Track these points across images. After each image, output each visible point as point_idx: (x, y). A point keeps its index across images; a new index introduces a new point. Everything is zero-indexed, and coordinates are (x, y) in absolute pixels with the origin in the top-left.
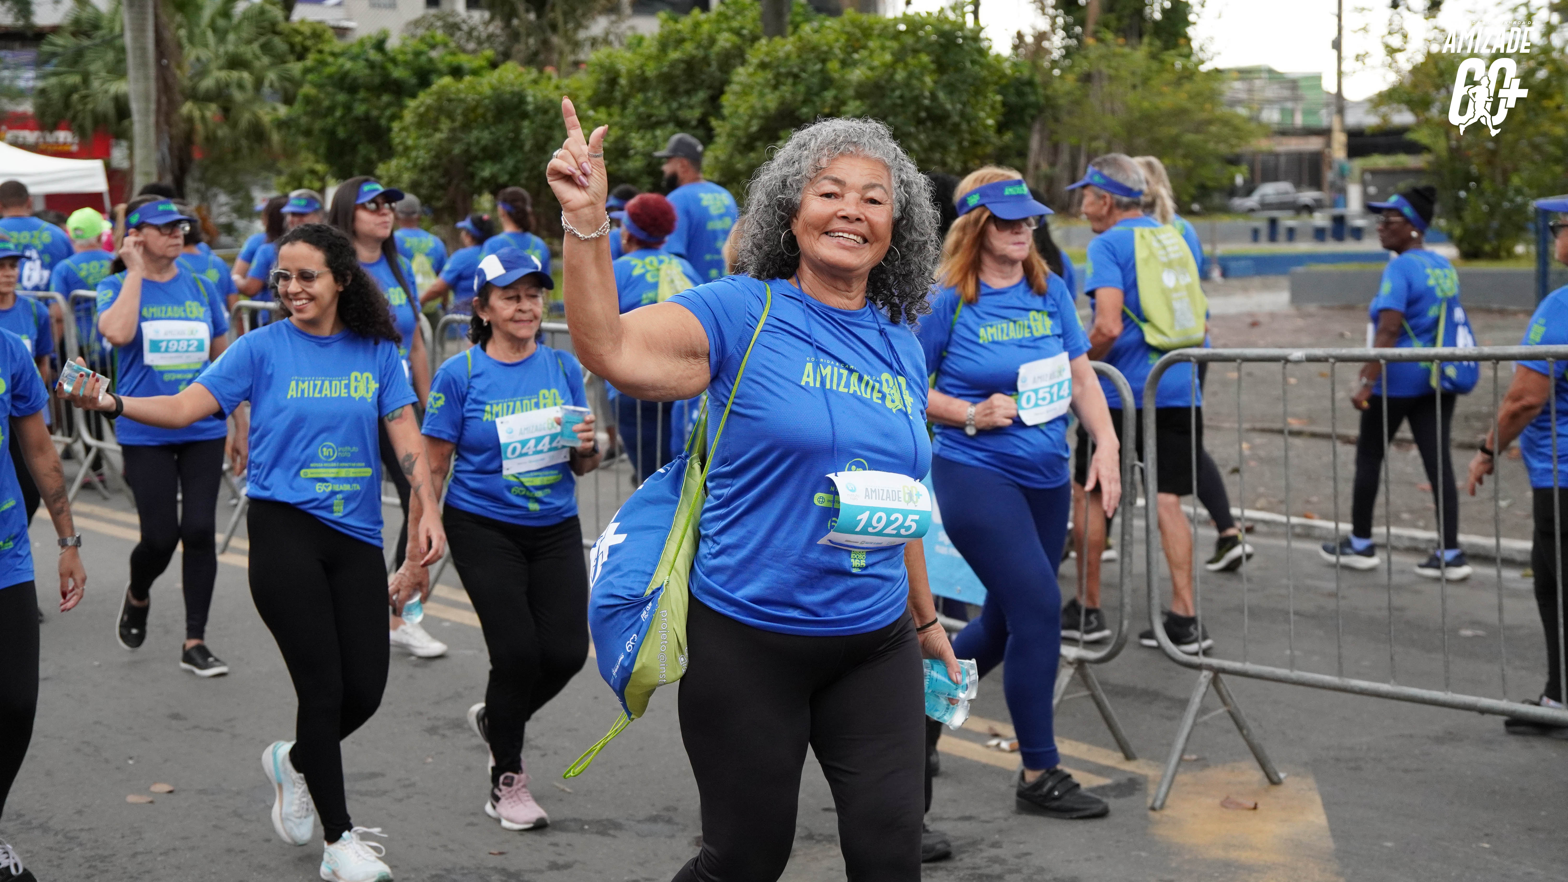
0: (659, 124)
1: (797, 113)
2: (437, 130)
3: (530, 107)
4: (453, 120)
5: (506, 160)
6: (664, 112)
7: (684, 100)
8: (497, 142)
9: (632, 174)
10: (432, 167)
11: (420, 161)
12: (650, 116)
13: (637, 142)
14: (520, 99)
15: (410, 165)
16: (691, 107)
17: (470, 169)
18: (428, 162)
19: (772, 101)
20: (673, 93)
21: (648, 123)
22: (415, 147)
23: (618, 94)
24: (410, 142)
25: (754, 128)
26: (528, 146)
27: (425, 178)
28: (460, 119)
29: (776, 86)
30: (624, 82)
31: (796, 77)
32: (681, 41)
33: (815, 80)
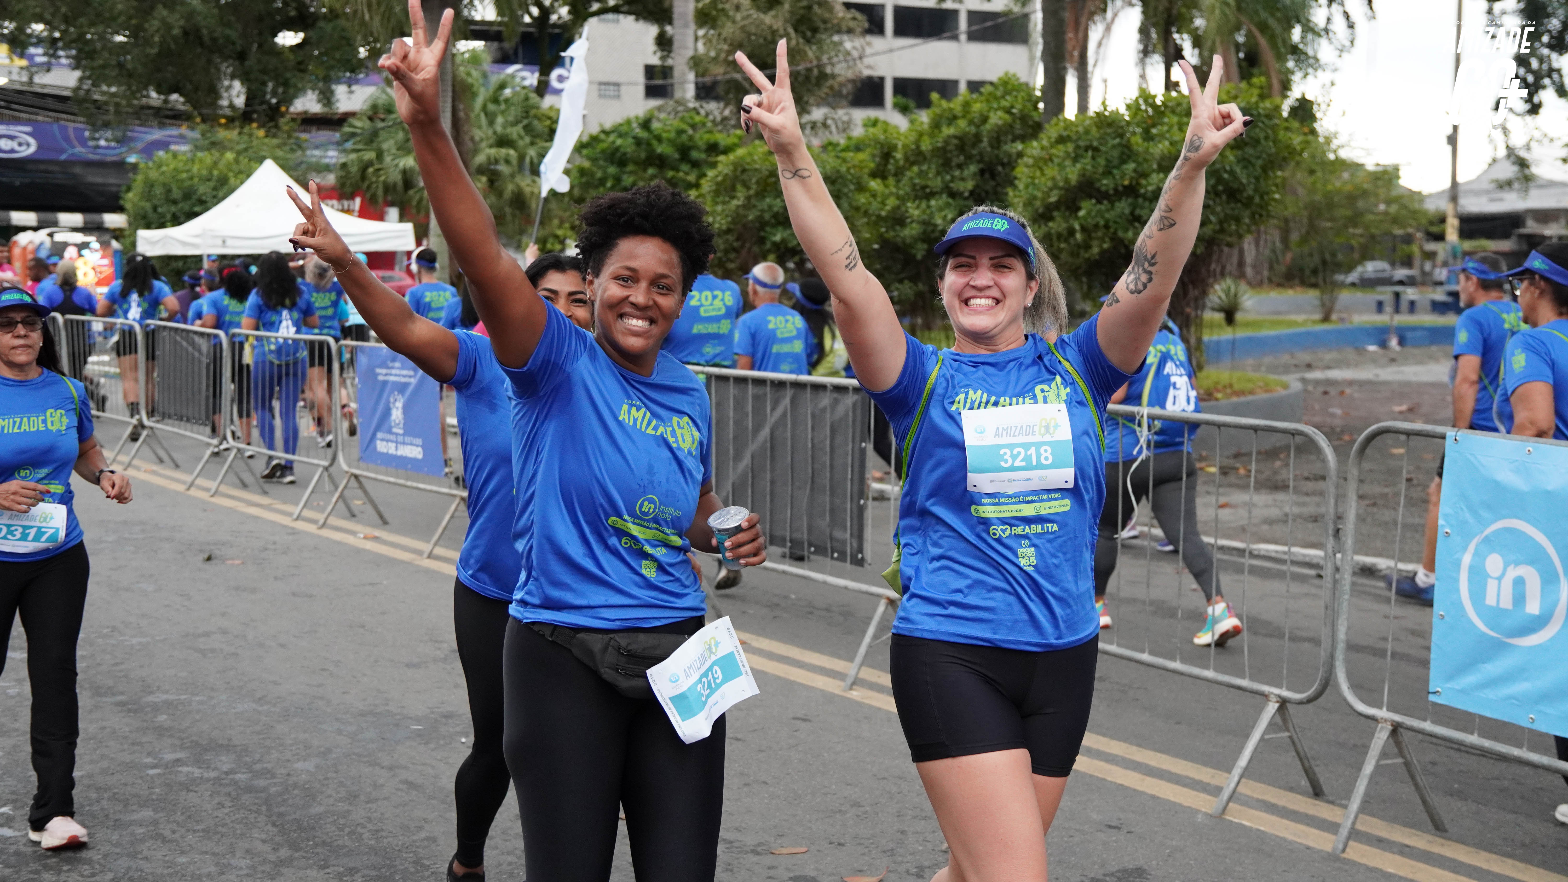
0: (932, 195)
1: (1097, 185)
2: (733, 198)
4: (748, 188)
6: (937, 183)
7: (957, 173)
9: (908, 241)
10: (728, 231)
12: (924, 188)
13: (914, 211)
16: (963, 179)
17: (762, 234)
18: (724, 227)
19: (1073, 173)
20: (946, 165)
21: (924, 194)
23: (891, 167)
25: (1053, 198)
28: (752, 189)
29: (1075, 160)
30: (899, 155)
31: (1096, 150)
32: (953, 119)
33: (1115, 153)
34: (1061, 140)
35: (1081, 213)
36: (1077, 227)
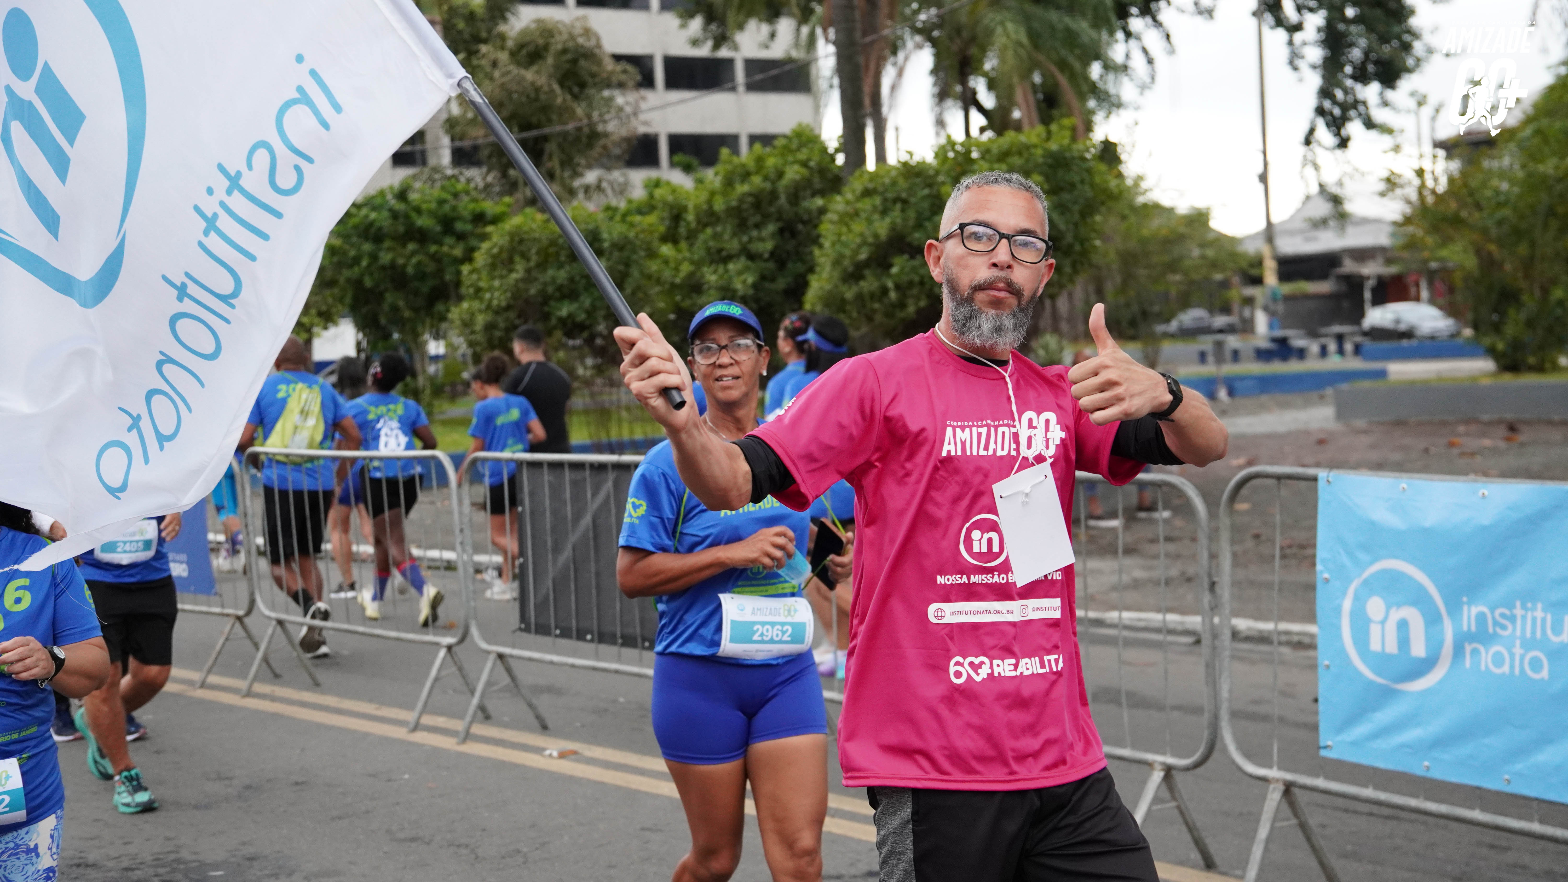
0: (731, 258)
1: (909, 239)
2: (511, 271)
3: (606, 245)
4: (528, 260)
5: (582, 298)
6: (734, 245)
7: (755, 233)
8: (572, 280)
10: (508, 308)
11: (495, 302)
12: (720, 251)
13: (711, 276)
15: (483, 307)
16: (761, 240)
17: (546, 309)
18: (504, 304)
19: (882, 228)
20: (742, 226)
21: (720, 257)
22: (490, 289)
23: (682, 230)
24: (482, 284)
25: (863, 256)
28: (534, 259)
29: (884, 212)
30: (690, 217)
31: (905, 202)
32: (746, 175)
33: (926, 205)
34: (867, 193)
35: (894, 270)
36: (890, 284)
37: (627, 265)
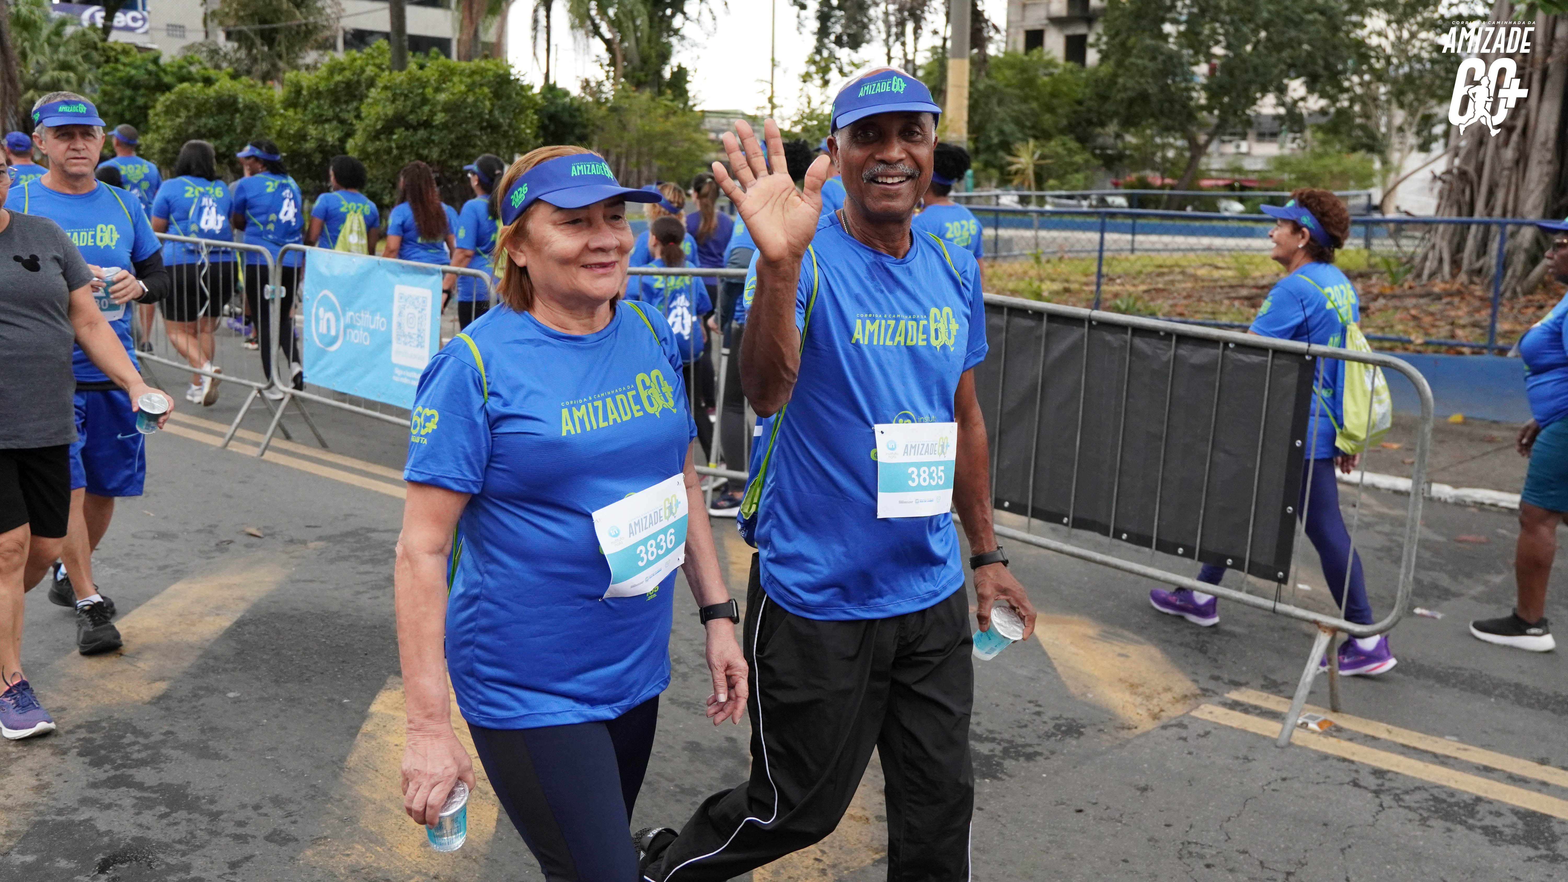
0: (328, 121)
2: (178, 116)
3: (241, 106)
4: (189, 111)
6: (330, 113)
7: (344, 107)
8: (218, 127)
12: (321, 115)
13: (312, 131)
14: (234, 100)
15: (160, 138)
19: (391, 111)
20: (336, 101)
21: (319, 120)
22: (164, 127)
23: (302, 100)
24: (160, 123)
25: (379, 126)
26: (239, 131)
27: (170, 147)
28: (193, 110)
30: (305, 92)
37: (254, 119)
